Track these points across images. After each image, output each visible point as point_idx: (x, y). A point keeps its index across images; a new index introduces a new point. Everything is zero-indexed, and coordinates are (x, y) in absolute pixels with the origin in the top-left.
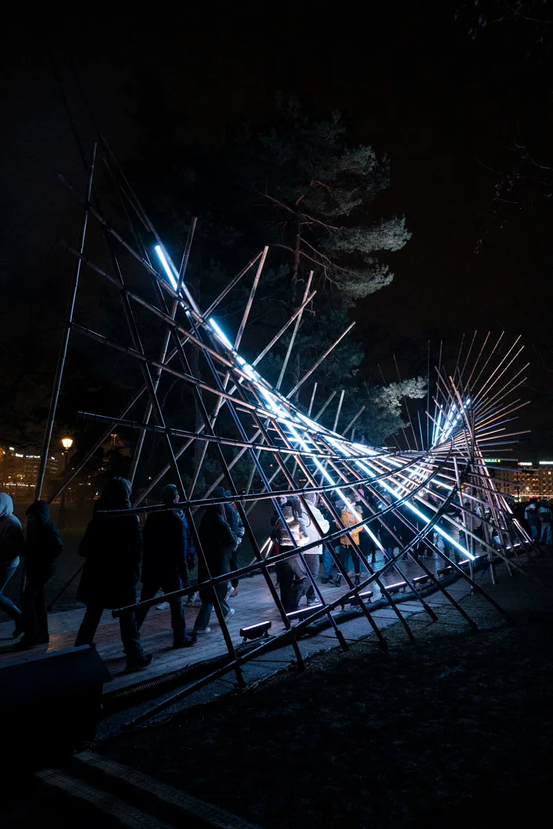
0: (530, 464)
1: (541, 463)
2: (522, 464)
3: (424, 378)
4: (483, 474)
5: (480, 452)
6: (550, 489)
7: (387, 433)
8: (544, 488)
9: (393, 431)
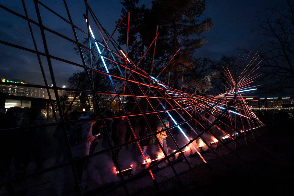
0: (264, 99)
1: (268, 98)
2: (261, 99)
4: (242, 103)
5: (241, 95)
6: (272, 106)
7: (206, 90)
8: (269, 106)
9: (208, 89)
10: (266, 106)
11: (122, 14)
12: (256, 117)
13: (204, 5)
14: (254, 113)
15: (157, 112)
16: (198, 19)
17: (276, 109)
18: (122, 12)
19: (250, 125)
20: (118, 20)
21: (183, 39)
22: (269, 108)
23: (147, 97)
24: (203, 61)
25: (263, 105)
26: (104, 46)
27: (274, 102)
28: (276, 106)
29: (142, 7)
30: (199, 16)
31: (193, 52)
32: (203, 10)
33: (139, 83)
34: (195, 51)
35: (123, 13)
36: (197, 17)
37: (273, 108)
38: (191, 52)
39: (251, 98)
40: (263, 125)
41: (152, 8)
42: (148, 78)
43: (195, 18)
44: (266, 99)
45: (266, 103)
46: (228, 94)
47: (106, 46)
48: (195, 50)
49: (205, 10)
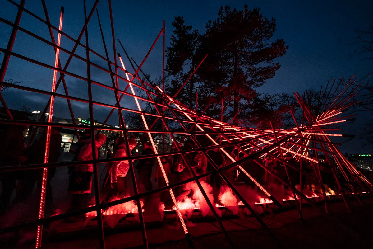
11: (171, 41)
13: (274, 25)
16: (267, 43)
18: (171, 39)
20: (167, 48)
21: (248, 68)
24: (281, 98)
29: (194, 33)
30: (268, 40)
31: (263, 84)
32: (273, 31)
34: (265, 83)
35: (173, 40)
36: (265, 41)
38: (259, 83)
41: (206, 33)
43: (264, 42)
48: (265, 81)
49: (275, 31)
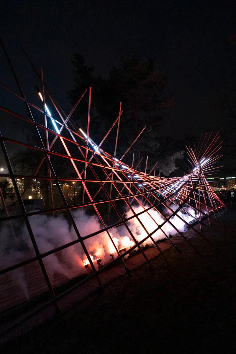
0: (223, 179)
1: (227, 178)
2: (221, 179)
3: (183, 151)
4: (205, 184)
5: (204, 176)
6: (230, 186)
7: (170, 172)
8: (228, 186)
9: (172, 171)
10: (225, 187)
12: (218, 198)
14: (216, 194)
15: (124, 198)
17: (234, 188)
19: (212, 206)
20: (70, 90)
22: (228, 187)
23: (113, 182)
25: (223, 185)
26: (62, 125)
27: (233, 182)
28: (234, 185)
33: (103, 167)
37: (231, 187)
39: (212, 178)
40: (223, 205)
42: (112, 160)
44: (225, 179)
45: (225, 183)
46: (192, 176)
47: (64, 125)
